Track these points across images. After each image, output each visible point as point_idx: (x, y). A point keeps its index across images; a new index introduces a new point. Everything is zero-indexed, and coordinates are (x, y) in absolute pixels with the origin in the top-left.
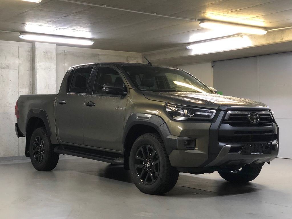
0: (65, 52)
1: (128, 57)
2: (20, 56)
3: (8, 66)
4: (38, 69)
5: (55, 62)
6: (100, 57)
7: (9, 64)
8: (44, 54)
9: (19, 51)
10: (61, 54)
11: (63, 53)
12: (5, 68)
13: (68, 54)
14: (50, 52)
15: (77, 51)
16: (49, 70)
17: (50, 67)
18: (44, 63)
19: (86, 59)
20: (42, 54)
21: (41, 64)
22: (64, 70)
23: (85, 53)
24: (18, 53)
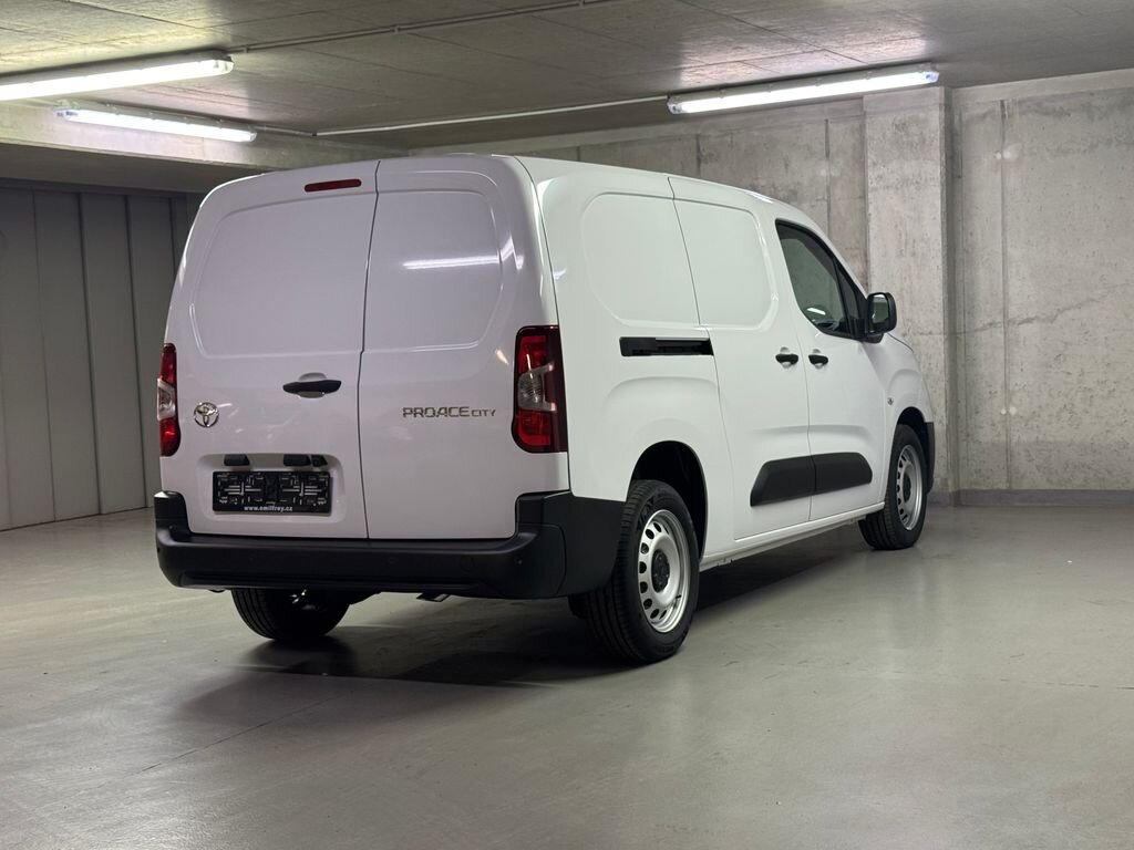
0: (1003, 106)
2: (833, 150)
3: (794, 193)
4: (875, 189)
5: (936, 153)
7: (799, 183)
8: (895, 133)
9: (830, 133)
10: (985, 116)
11: (994, 111)
13: (1017, 110)
14: (917, 121)
15: (1057, 92)
16: (912, 187)
17: (919, 175)
18: (894, 165)
19: (1100, 119)
20: (889, 134)
21: (882, 170)
22: (999, 176)
23: (1092, 94)
24: (827, 142)
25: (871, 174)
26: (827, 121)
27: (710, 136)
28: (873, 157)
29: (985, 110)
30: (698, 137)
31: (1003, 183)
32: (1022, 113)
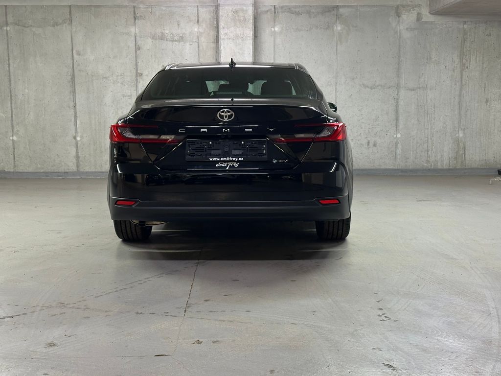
0: (275, 8)
1: (398, 6)
2: (200, 20)
3: (182, 37)
4: (224, 39)
5: (251, 25)
6: (341, 10)
7: (184, 34)
8: (233, 15)
9: (199, 12)
10: (267, 11)
11: (271, 10)
12: (179, 41)
13: (281, 10)
14: (242, 10)
15: (297, 5)
16: (240, 40)
17: (243, 34)
18: (232, 29)
19: (314, 17)
20: (230, 15)
21: (227, 31)
22: (272, 39)
23: (311, 7)
24: (198, 16)
25: (221, 32)
26: (198, 6)
27: (140, 7)
28: (223, 24)
29: (268, 9)
30: (134, 7)
31: (274, 41)
32: (283, 12)
